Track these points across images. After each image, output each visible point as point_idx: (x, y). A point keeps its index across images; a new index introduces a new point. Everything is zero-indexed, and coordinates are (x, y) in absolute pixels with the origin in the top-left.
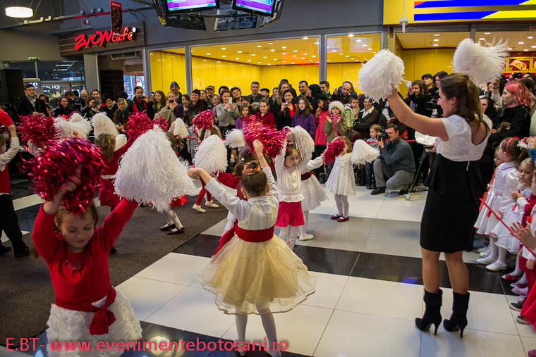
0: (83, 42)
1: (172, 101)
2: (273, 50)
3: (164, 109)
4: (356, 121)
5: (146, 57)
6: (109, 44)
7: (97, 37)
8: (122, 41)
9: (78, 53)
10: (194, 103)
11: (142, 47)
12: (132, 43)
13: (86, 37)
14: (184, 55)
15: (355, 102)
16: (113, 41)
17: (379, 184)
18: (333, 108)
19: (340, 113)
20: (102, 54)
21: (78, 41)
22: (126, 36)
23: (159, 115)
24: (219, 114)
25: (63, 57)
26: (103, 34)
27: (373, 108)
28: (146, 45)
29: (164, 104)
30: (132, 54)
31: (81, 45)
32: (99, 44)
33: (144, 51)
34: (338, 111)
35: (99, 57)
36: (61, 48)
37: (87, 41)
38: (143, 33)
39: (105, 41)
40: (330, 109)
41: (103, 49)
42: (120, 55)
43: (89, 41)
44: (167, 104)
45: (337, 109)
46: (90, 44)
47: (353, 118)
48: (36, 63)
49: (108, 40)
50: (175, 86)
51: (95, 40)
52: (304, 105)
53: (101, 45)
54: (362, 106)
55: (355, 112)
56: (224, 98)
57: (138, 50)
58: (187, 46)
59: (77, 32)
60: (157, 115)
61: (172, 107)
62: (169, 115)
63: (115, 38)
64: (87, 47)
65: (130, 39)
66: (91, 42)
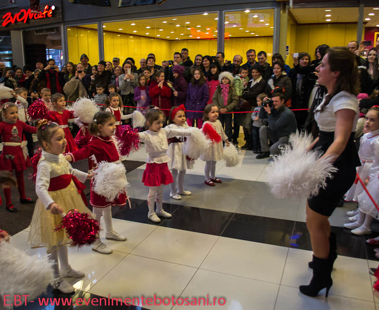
0: (10, 19)
1: (80, 72)
2: (178, 26)
3: (73, 79)
4: (245, 90)
5: (64, 33)
6: (32, 21)
7: (22, 15)
8: (43, 18)
9: (6, 29)
10: (100, 73)
11: (60, 23)
12: (52, 20)
13: (12, 16)
14: (96, 30)
15: (244, 72)
16: (36, 18)
17: (264, 149)
18: (223, 79)
19: (230, 82)
20: (27, 30)
21: (5, 18)
22: (46, 14)
23: (68, 84)
24: (120, 83)
26: (27, 12)
27: (261, 78)
28: (64, 22)
29: (74, 73)
30: (52, 29)
31: (8, 22)
32: (23, 21)
33: (62, 27)
34: (227, 81)
38: (61, 11)
39: (28, 19)
40: (220, 79)
41: (27, 25)
43: (14, 19)
44: (76, 74)
45: (227, 78)
46: (16, 22)
47: (242, 87)
49: (31, 17)
50: (85, 58)
51: (20, 17)
52: (199, 76)
53: (25, 22)
54: (250, 77)
55: (244, 81)
56: (125, 69)
57: (57, 26)
58: (100, 22)
59: (4, 10)
60: (66, 83)
61: (80, 77)
62: (77, 84)
63: (37, 16)
64: (13, 24)
65: (49, 16)
66: (16, 20)
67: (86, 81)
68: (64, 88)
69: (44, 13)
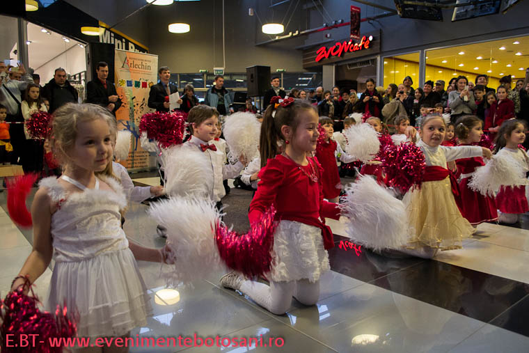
0: (323, 53)
2: (519, 54)
5: (381, 67)
6: (347, 54)
7: (336, 49)
8: (359, 50)
9: (319, 64)
10: (426, 95)
11: (377, 54)
12: (368, 52)
13: (327, 50)
14: (418, 63)
16: (351, 50)
20: (340, 64)
21: (319, 53)
22: (363, 45)
23: (388, 106)
25: (305, 68)
26: (342, 45)
28: (381, 53)
30: (367, 62)
31: (322, 57)
32: (337, 55)
33: (379, 58)
35: (336, 67)
36: (304, 61)
37: (327, 52)
38: (379, 41)
39: (343, 52)
41: (341, 59)
42: (355, 64)
43: (329, 53)
46: (330, 56)
48: (282, 75)
49: (346, 51)
51: (334, 51)
53: (339, 55)
56: (459, 84)
57: (372, 58)
58: (423, 50)
59: (319, 46)
60: (386, 105)
61: (401, 99)
62: (397, 105)
63: (352, 48)
64: (327, 58)
65: (366, 48)
66: (330, 54)
67: (408, 104)
68: (383, 110)
69: (360, 45)
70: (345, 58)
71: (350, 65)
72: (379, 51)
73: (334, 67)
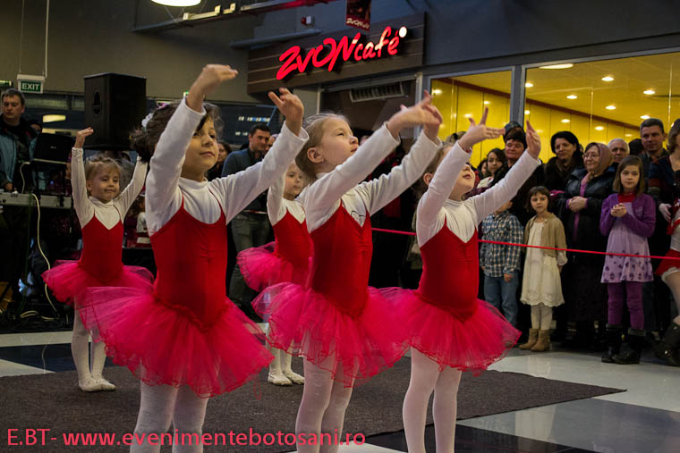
0: (295, 61)
6: (348, 66)
7: (325, 52)
8: (376, 58)
11: (415, 70)
12: (396, 63)
13: (303, 53)
16: (357, 58)
20: (332, 90)
21: (285, 60)
22: (385, 47)
25: (252, 95)
26: (337, 44)
28: (425, 67)
30: (394, 88)
31: (290, 70)
32: (326, 66)
33: (420, 79)
35: (324, 96)
36: (251, 77)
37: (303, 60)
38: (420, 39)
39: (340, 61)
41: (334, 77)
42: (367, 91)
43: (307, 61)
46: (310, 67)
49: (346, 57)
51: (320, 57)
53: (330, 67)
57: (406, 78)
58: (518, 65)
59: (284, 43)
63: (361, 53)
64: (302, 74)
65: (392, 53)
66: (310, 64)
69: (379, 47)
70: (344, 75)
71: (356, 93)
72: (420, 64)
73: (319, 94)
